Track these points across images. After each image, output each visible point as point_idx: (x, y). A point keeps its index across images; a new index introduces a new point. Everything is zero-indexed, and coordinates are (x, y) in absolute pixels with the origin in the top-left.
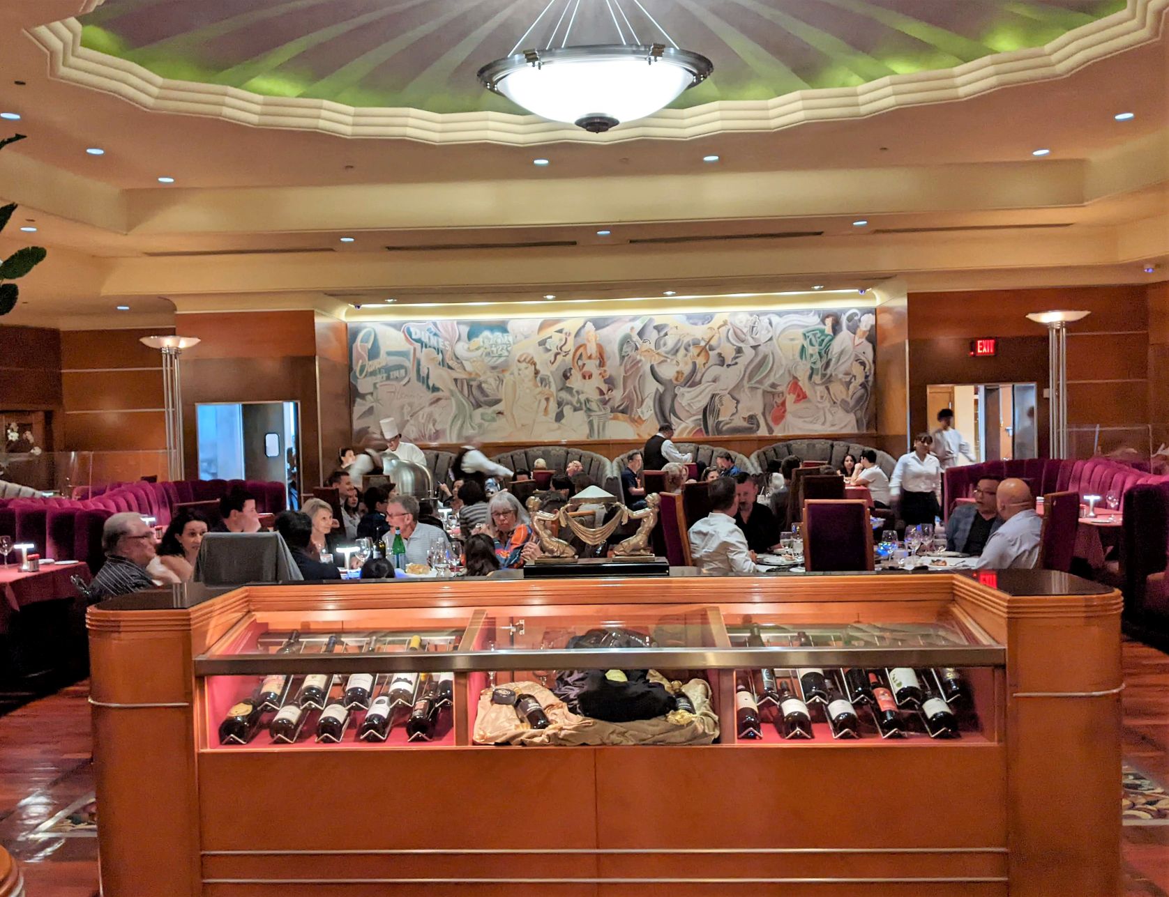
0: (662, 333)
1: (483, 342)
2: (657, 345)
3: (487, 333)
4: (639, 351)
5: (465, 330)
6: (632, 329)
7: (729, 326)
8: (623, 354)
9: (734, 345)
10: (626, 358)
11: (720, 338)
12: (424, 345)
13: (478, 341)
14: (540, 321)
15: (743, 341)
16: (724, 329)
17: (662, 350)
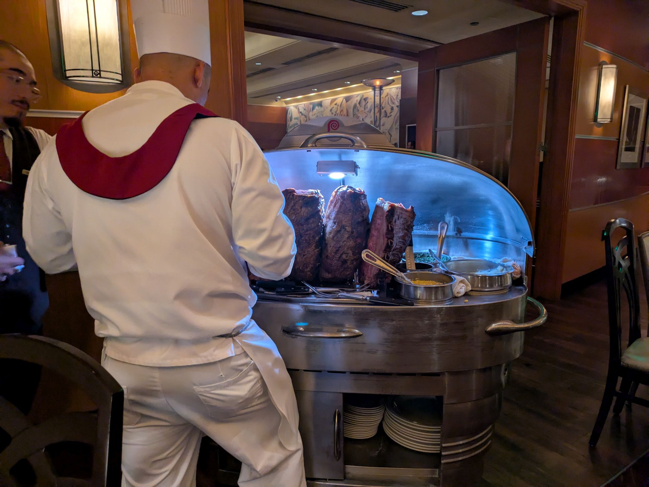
0: (366, 102)
1: (316, 111)
2: (365, 109)
3: (317, 107)
4: (359, 112)
5: (311, 106)
6: (357, 100)
7: (389, 96)
8: (354, 113)
9: (390, 106)
10: (355, 115)
11: (385, 102)
12: (302, 115)
13: (315, 111)
14: (330, 100)
15: (394, 103)
16: (387, 98)
17: (367, 110)
